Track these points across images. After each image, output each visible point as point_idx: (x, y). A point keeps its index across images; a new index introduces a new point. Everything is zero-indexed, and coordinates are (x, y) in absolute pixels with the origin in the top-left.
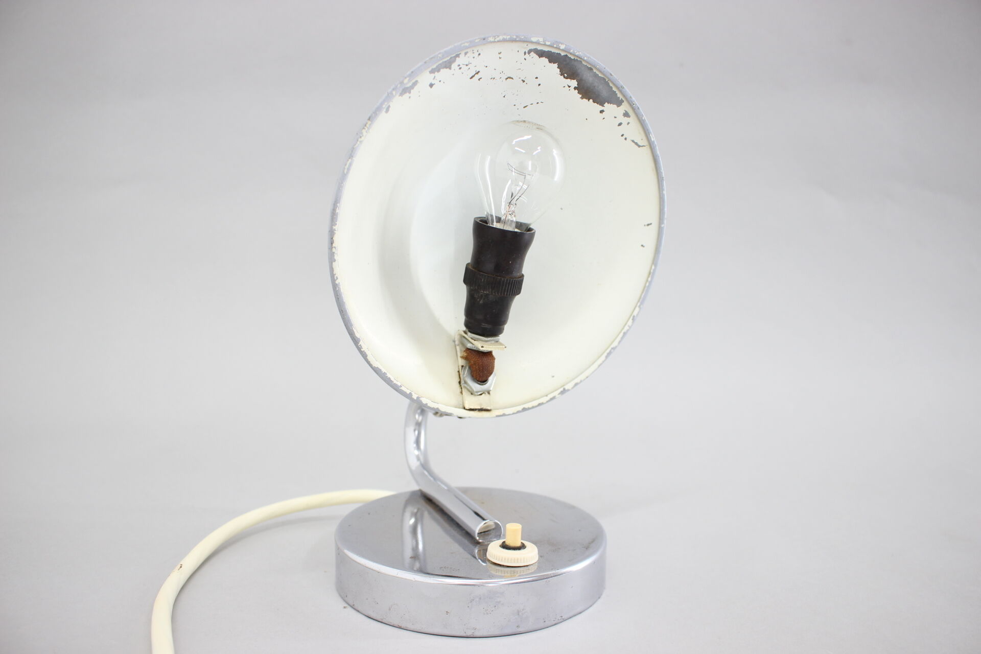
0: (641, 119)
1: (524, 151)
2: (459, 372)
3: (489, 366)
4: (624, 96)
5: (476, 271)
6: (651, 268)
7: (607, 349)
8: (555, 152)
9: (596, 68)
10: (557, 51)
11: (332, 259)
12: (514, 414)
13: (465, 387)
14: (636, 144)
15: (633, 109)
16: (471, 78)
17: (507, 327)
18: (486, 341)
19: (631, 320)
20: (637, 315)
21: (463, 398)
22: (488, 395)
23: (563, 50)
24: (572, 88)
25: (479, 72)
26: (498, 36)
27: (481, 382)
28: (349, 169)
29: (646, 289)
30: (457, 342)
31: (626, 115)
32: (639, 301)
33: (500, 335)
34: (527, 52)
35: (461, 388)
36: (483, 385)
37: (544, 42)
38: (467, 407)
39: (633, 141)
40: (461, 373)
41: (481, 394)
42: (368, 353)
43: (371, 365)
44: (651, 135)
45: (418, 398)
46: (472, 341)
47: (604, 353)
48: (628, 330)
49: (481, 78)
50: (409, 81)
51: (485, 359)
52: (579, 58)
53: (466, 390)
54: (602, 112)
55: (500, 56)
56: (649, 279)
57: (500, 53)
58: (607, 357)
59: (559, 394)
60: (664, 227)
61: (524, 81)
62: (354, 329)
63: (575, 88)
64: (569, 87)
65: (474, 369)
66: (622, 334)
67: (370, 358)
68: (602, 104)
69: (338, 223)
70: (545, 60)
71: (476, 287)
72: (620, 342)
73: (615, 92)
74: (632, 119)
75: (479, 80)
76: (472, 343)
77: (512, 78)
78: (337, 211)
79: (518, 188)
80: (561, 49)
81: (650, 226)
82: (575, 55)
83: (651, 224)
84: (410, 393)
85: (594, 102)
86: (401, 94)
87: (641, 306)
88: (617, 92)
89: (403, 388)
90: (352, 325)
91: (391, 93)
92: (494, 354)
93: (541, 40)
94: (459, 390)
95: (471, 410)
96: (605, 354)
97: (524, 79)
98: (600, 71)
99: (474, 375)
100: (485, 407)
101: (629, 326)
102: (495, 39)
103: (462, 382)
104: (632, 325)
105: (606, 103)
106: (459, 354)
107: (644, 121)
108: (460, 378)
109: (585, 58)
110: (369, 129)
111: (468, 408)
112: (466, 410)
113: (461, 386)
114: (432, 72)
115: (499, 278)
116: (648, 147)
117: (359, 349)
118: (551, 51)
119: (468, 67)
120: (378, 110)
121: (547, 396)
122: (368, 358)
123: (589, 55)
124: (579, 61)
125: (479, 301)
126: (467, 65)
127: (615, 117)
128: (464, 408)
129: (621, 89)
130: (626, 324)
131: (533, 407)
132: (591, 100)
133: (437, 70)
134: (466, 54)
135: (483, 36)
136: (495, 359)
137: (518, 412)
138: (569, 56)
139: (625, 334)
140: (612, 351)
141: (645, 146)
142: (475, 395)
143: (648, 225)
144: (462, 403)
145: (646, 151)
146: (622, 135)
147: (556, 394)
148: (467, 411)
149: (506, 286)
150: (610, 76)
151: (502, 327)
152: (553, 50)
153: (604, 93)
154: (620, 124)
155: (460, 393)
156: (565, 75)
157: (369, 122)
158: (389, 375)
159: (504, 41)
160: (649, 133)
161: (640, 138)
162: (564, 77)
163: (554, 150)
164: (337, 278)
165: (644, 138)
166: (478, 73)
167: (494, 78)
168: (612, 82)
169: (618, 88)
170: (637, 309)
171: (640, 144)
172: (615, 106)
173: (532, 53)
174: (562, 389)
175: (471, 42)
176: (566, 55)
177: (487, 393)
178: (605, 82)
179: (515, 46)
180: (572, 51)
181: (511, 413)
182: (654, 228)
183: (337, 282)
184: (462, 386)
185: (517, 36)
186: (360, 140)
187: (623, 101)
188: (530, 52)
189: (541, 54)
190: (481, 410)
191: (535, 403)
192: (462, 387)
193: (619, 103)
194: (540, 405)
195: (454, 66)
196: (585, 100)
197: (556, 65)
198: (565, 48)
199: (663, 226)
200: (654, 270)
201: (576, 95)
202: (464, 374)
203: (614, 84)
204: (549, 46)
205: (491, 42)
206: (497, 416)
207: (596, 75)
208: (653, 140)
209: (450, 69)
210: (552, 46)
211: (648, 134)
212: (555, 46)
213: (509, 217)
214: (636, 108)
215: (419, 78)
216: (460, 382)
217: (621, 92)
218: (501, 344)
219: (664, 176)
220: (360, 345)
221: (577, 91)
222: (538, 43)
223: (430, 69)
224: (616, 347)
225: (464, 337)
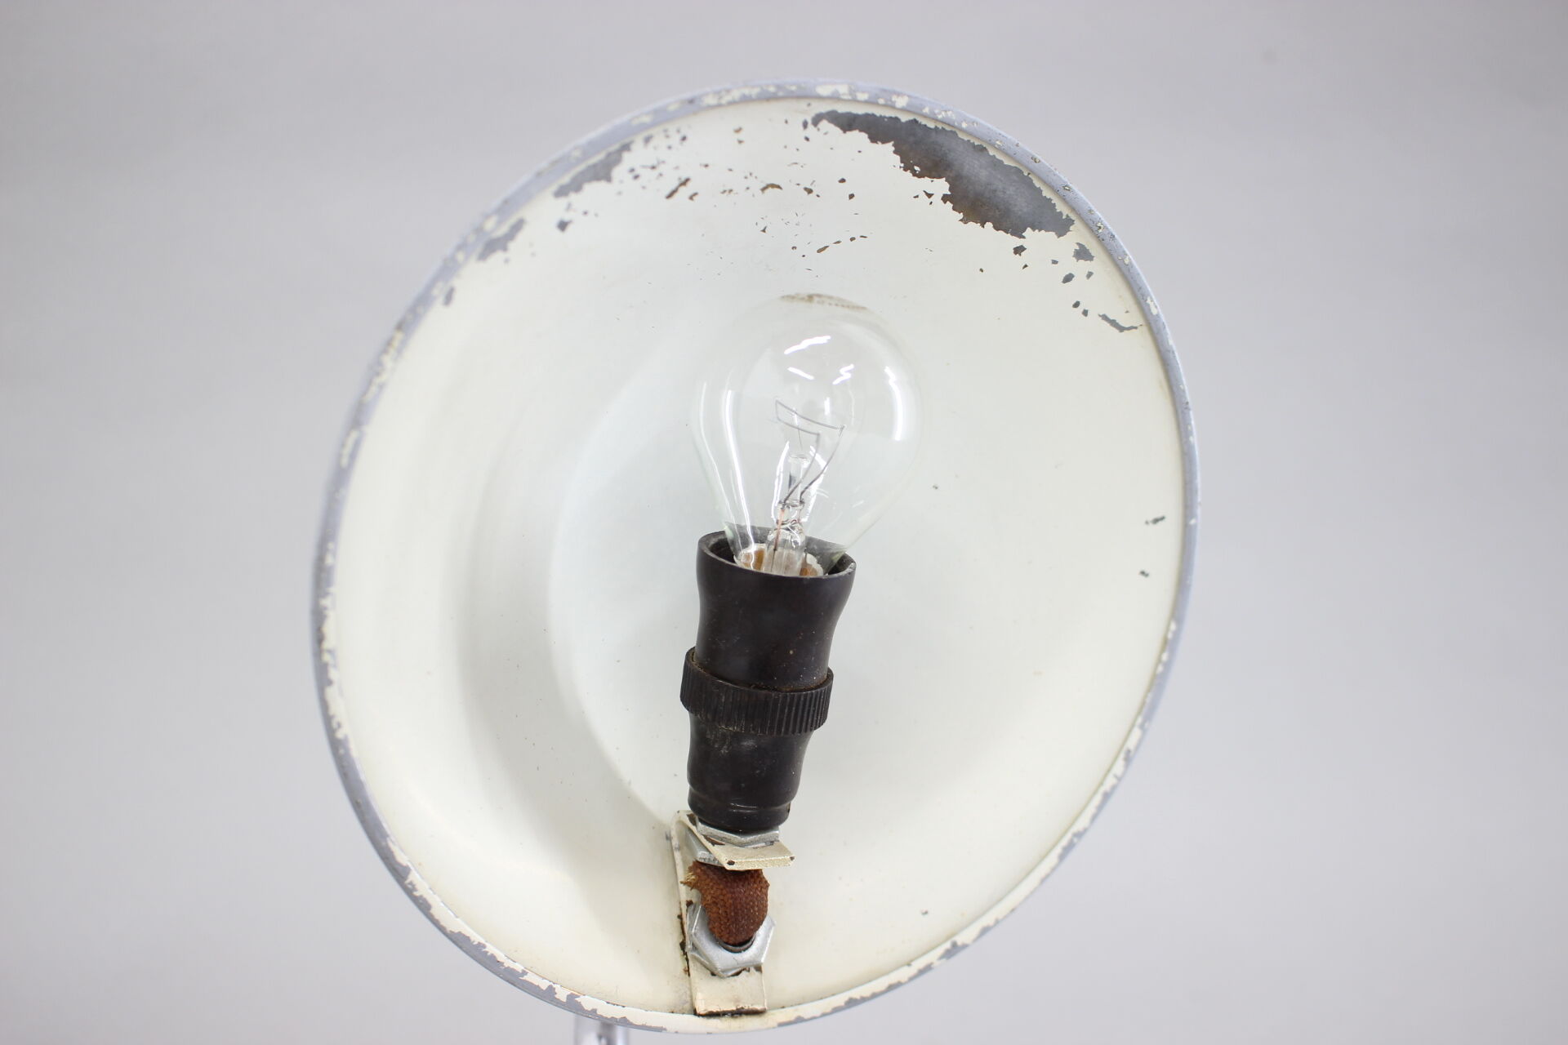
0: (1119, 262)
1: (810, 377)
2: (680, 917)
3: (753, 907)
4: (1073, 209)
5: (707, 675)
6: (1168, 629)
7: (1062, 836)
8: (892, 375)
9: (993, 146)
10: (888, 113)
11: (323, 679)
12: (824, 1015)
13: (695, 958)
14: (1113, 323)
15: (1100, 239)
16: (670, 196)
17: (798, 805)
18: (742, 845)
19: (1120, 763)
20: (1137, 747)
21: (690, 984)
22: (757, 973)
23: (903, 110)
24: (937, 199)
25: (687, 180)
26: (728, 91)
27: (734, 945)
28: (353, 456)
29: (1157, 683)
30: (675, 842)
31: (1082, 254)
32: (1139, 713)
33: (780, 827)
34: (810, 121)
35: (687, 960)
36: (740, 952)
37: (850, 94)
38: (701, 1010)
39: (1105, 317)
40: (686, 921)
41: (738, 974)
42: (434, 901)
43: (442, 929)
44: (1149, 301)
45: (571, 997)
46: (709, 845)
47: (1054, 846)
48: (1114, 788)
49: (695, 194)
50: (500, 223)
51: (741, 890)
52: (949, 125)
53: (698, 965)
54: (1019, 250)
55: (741, 136)
56: (1165, 657)
57: (738, 131)
58: (1062, 857)
59: (941, 957)
60: (1196, 525)
61: (810, 191)
62: (391, 845)
63: (945, 198)
64: (929, 196)
65: (715, 915)
66: (1098, 799)
67: (438, 910)
68: (1018, 232)
69: (332, 590)
70: (859, 138)
71: (709, 716)
72: (1094, 818)
73: (1050, 200)
74: (1099, 264)
75: (691, 198)
76: (708, 850)
77: (779, 187)
78: (329, 560)
79: (806, 464)
80: (899, 107)
81: (1160, 523)
82: (936, 120)
83: (1163, 518)
84: (550, 987)
85: (997, 228)
86: (483, 256)
87: (1146, 725)
88: (1055, 200)
89: (530, 978)
90: (385, 836)
91: (453, 259)
92: (766, 875)
93: (843, 90)
94: (681, 965)
95: (711, 1015)
96: (1058, 850)
97: (809, 187)
98: (1006, 154)
99: (716, 930)
100: (747, 1006)
101: (1116, 776)
102: (720, 98)
103: (689, 947)
104: (1124, 773)
105: (1029, 229)
106: (682, 875)
107: (1129, 266)
108: (683, 932)
109: (964, 125)
110: (400, 352)
111: (702, 1012)
112: (699, 1015)
113: (685, 954)
114: (562, 192)
115: (764, 692)
116: (1145, 329)
117: (409, 891)
118: (873, 115)
119: (656, 173)
120: (422, 302)
121: (909, 965)
122: (433, 911)
123: (973, 117)
124: (948, 132)
125: (719, 749)
126: (653, 168)
127: (1055, 262)
128: (695, 1013)
129: (1062, 192)
130: (1109, 771)
131: (874, 996)
132: (989, 225)
133: (576, 186)
134: (647, 140)
135: (688, 95)
136: (767, 886)
137: (836, 1010)
138: (923, 121)
139: (1107, 796)
140: (1075, 840)
141: (1136, 328)
142: (721, 977)
143: (1156, 521)
144: (688, 999)
145: (1140, 341)
146: (1076, 305)
147: (933, 957)
148: (701, 1018)
149: (782, 711)
150: (1032, 165)
151: (783, 807)
152: (878, 112)
153: (1021, 205)
154: (1068, 278)
155: (683, 974)
156: (917, 168)
157: (399, 336)
158: (491, 949)
159: (746, 100)
160: (1143, 295)
161: (1123, 309)
162: (914, 174)
163: (888, 370)
164: (339, 725)
165: (1134, 308)
166: (685, 183)
167: (731, 191)
168: (1040, 179)
169: (1056, 191)
170: (1137, 733)
171: (1123, 324)
172: (1052, 234)
173: (825, 125)
174: (948, 945)
175: (656, 112)
176: (915, 121)
177: (752, 970)
178: (1021, 177)
179: (776, 111)
180: (926, 110)
181: (818, 1014)
182: (1170, 531)
183: (340, 735)
184: (689, 954)
185: (779, 87)
186: (378, 380)
187: (1072, 222)
188: (817, 120)
189: (847, 123)
190: (738, 1013)
191: (880, 985)
192: (689, 957)
193: (1061, 226)
194: (891, 988)
195: (619, 172)
196: (973, 226)
197: (889, 147)
198: (908, 105)
199: (1193, 522)
200: (1177, 634)
201: (950, 216)
202: (691, 927)
203: (1045, 182)
204: (866, 102)
205: (710, 107)
206: (781, 1025)
207: (996, 164)
208: (1154, 311)
209: (609, 179)
210: (876, 104)
211: (1142, 301)
212: (881, 101)
213: (785, 535)
214: (1107, 238)
215: (528, 213)
216: (683, 945)
217: (1064, 199)
218: (783, 850)
219: (1189, 399)
220: (411, 883)
221: (949, 205)
222: (835, 98)
223: (554, 187)
224: (1085, 830)
225: (690, 829)
